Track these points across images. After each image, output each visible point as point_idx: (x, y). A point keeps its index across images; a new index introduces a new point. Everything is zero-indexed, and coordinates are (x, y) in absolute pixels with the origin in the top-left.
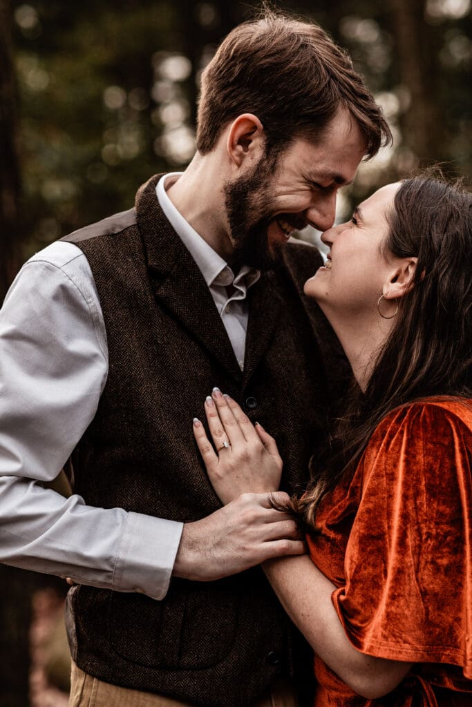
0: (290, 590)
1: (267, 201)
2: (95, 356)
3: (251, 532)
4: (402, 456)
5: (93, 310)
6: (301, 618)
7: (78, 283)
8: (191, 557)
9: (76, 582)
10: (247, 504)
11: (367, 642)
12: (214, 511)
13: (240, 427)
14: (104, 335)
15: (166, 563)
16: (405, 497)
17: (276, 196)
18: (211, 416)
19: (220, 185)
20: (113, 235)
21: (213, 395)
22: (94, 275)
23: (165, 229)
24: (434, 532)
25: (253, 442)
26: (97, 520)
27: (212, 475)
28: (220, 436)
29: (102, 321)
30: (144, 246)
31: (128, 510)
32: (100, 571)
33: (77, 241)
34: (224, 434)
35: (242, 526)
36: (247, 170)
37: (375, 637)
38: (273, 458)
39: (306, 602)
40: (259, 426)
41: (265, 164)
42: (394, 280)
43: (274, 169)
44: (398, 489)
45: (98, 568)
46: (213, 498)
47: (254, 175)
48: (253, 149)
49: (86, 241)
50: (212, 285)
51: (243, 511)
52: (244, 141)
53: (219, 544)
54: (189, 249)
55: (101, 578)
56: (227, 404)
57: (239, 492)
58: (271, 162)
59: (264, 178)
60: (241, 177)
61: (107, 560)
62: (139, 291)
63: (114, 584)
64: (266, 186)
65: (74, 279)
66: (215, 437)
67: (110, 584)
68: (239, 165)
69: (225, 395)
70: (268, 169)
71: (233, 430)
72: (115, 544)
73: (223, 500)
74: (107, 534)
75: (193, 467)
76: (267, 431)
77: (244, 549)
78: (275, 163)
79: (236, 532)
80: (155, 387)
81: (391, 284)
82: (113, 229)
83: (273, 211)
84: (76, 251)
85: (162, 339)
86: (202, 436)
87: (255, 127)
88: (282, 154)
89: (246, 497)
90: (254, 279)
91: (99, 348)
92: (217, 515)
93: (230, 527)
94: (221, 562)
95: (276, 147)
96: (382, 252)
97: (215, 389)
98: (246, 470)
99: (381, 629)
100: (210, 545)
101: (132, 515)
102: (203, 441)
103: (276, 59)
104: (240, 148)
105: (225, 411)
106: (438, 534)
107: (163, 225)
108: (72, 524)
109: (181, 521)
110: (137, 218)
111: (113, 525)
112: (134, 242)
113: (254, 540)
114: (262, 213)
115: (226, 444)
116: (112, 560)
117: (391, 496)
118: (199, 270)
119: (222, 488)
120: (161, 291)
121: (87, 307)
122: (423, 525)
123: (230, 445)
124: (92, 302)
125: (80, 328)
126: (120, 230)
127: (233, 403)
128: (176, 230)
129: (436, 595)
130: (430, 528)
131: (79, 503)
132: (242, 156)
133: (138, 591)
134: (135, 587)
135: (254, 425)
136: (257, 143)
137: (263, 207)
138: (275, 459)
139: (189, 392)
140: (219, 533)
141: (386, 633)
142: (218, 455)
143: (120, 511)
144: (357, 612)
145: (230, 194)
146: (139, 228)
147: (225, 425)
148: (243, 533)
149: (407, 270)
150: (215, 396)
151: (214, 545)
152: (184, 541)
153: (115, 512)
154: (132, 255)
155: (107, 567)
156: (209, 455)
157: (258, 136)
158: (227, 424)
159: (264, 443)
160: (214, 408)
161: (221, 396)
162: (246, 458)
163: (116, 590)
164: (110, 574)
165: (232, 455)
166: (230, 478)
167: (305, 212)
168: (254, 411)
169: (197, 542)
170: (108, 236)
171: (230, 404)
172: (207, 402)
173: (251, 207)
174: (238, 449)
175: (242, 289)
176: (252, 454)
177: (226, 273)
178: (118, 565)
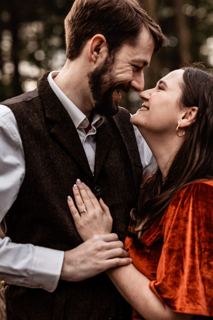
0: (125, 284)
1: (112, 78)
2: (18, 164)
3: (99, 255)
4: (191, 209)
5: (17, 141)
6: (132, 298)
7: (9, 126)
8: (69, 269)
9: (8, 283)
10: (97, 240)
11: (178, 305)
12: (79, 244)
13: (91, 200)
14: (22, 154)
15: (57, 272)
16: (193, 229)
17: (116, 75)
18: (77, 195)
19: (86, 74)
20: (27, 102)
22: (17, 122)
23: (54, 99)
24: (208, 247)
25: (98, 209)
26: (19, 250)
27: (78, 226)
28: (82, 205)
29: (22, 146)
30: (43, 107)
31: (35, 245)
32: (21, 277)
34: (84, 205)
35: (95, 252)
36: (99, 64)
37: (182, 303)
38: (108, 217)
40: (101, 200)
41: (109, 59)
42: (183, 118)
43: (113, 61)
44: (189, 225)
45: (20, 275)
47: (104, 65)
48: (102, 53)
50: (78, 128)
51: (95, 244)
52: (97, 49)
53: (83, 262)
55: (21, 280)
56: (84, 188)
57: (92, 235)
58: (112, 58)
59: (109, 66)
60: (97, 68)
61: (25, 270)
63: (29, 284)
64: (110, 71)
65: (7, 124)
66: (79, 206)
67: (26, 284)
68: (95, 62)
69: (82, 183)
70: (111, 61)
71: (87, 202)
72: (30, 262)
73: (84, 239)
74: (24, 257)
75: (69, 223)
76: (105, 203)
77: (97, 264)
78: (114, 58)
79: (92, 255)
80: (49, 181)
81: (182, 120)
82: (26, 99)
83: (115, 83)
84: (8, 110)
85: (53, 156)
86: (73, 206)
87: (102, 41)
88: (117, 53)
89: (96, 237)
91: (20, 161)
92: (81, 247)
93: (89, 253)
94: (84, 271)
95: (114, 50)
96: (178, 103)
97: (78, 180)
98: (95, 223)
99: (185, 298)
100: (79, 262)
101: (38, 247)
102: (73, 208)
103: (108, 5)
104: (95, 53)
105: (83, 192)
106: (210, 249)
107: (52, 96)
108: (7, 252)
109: (63, 250)
110: (38, 93)
111: (28, 253)
112: (38, 106)
113: (101, 259)
114: (110, 84)
115: (85, 210)
116: (28, 271)
117: (185, 230)
118: (71, 120)
119: (83, 233)
120: (53, 130)
121: (14, 139)
122: (202, 244)
123: (87, 210)
124: (16, 136)
125: (10, 150)
127: (87, 188)
128: (60, 99)
129: (209, 280)
130: (206, 246)
131: (9, 241)
132: (97, 58)
133: (41, 287)
134: (39, 285)
135: (99, 200)
136: (104, 49)
137: (110, 81)
138: (108, 218)
140: (83, 256)
141: (188, 300)
142: (80, 215)
143: (31, 246)
144: (166, 290)
145: (91, 77)
146: (40, 98)
147: (84, 200)
148: (95, 255)
149: (190, 113)
150: (78, 184)
151: (81, 262)
152: (65, 261)
153: (28, 246)
154: (37, 112)
155: (25, 274)
156: (76, 215)
157: (104, 46)
158: (85, 199)
159: (103, 209)
160: (78, 191)
161: (81, 184)
162: (95, 217)
163: (29, 287)
164: (27, 278)
165: (88, 216)
166: (87, 227)
167: (130, 83)
168: (99, 193)
169: (71, 261)
170: (24, 102)
171: (85, 188)
172: (74, 188)
173: (104, 82)
174: (91, 213)
175: (95, 129)
176: (98, 215)
177: (85, 122)
178: (31, 273)
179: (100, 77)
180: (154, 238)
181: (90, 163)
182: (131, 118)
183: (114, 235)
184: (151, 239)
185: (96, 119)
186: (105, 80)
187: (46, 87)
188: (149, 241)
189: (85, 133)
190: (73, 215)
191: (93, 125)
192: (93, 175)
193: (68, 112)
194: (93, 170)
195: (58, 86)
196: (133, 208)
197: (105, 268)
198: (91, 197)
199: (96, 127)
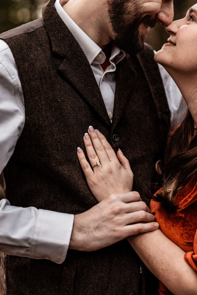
1: (138, 7)
2: (17, 111)
3: (117, 220)
5: (15, 83)
6: (161, 271)
7: (6, 66)
8: (80, 237)
10: (114, 201)
12: (93, 206)
13: (106, 152)
14: (22, 99)
15: (65, 241)
18: (88, 145)
20: (28, 33)
21: (89, 131)
22: (15, 60)
23: (62, 28)
25: (114, 161)
26: (19, 215)
27: (89, 182)
28: (94, 158)
29: (21, 89)
32: (22, 247)
33: (5, 38)
34: (97, 156)
35: (112, 216)
39: (164, 261)
45: (20, 245)
46: (92, 198)
49: (11, 38)
50: (92, 64)
51: (112, 205)
53: (97, 228)
54: (77, 41)
55: (22, 252)
61: (27, 240)
62: (45, 68)
63: (31, 255)
65: (3, 63)
66: (90, 159)
67: (28, 255)
69: (96, 130)
71: (101, 153)
72: (32, 230)
73: (98, 198)
74: (25, 224)
75: (79, 180)
76: (125, 154)
77: (114, 230)
79: (108, 220)
82: (28, 30)
86: (83, 158)
89: (113, 197)
90: (121, 58)
91: (19, 107)
92: (94, 209)
93: (104, 217)
94: (98, 239)
97: (90, 127)
98: (111, 179)
100: (92, 229)
101: (41, 211)
102: (84, 162)
105: (96, 141)
107: (61, 25)
109: (72, 214)
110: (43, 22)
111: (30, 218)
113: (120, 224)
115: (98, 164)
116: (30, 241)
118: (84, 54)
119: (97, 191)
120: (62, 67)
121: (12, 81)
123: (100, 163)
124: (15, 78)
126: (33, 30)
127: (102, 136)
128: (69, 28)
131: (7, 204)
133: (46, 258)
134: (44, 256)
138: (127, 173)
139: (76, 132)
140: (97, 220)
142: (93, 170)
143: (33, 209)
146: (45, 28)
148: (112, 220)
150: (90, 131)
151: (94, 228)
152: (75, 227)
154: (41, 45)
155: (27, 245)
156: (88, 170)
158: (98, 150)
159: (121, 162)
160: (90, 140)
161: (94, 131)
162: (111, 172)
163: (32, 258)
164: (29, 249)
165: (102, 170)
166: (102, 184)
167: (157, 15)
168: (117, 143)
169: (83, 227)
170: (25, 34)
171: (99, 136)
172: (85, 137)
173: (127, 12)
174: (105, 167)
175: (114, 65)
176: (114, 169)
177: (101, 56)
178: (34, 243)
179: (123, 6)
180: (190, 200)
181: (107, 107)
182: (155, 55)
183: (136, 194)
184: (186, 200)
185: (116, 53)
186: (129, 9)
187: (52, 14)
188: (184, 202)
189: (103, 70)
190: (84, 170)
191: (112, 61)
192: (111, 121)
193: (80, 44)
194: (111, 115)
195: (68, 14)
196: (159, 160)
197: (125, 235)
198: (106, 147)
199: (115, 63)
